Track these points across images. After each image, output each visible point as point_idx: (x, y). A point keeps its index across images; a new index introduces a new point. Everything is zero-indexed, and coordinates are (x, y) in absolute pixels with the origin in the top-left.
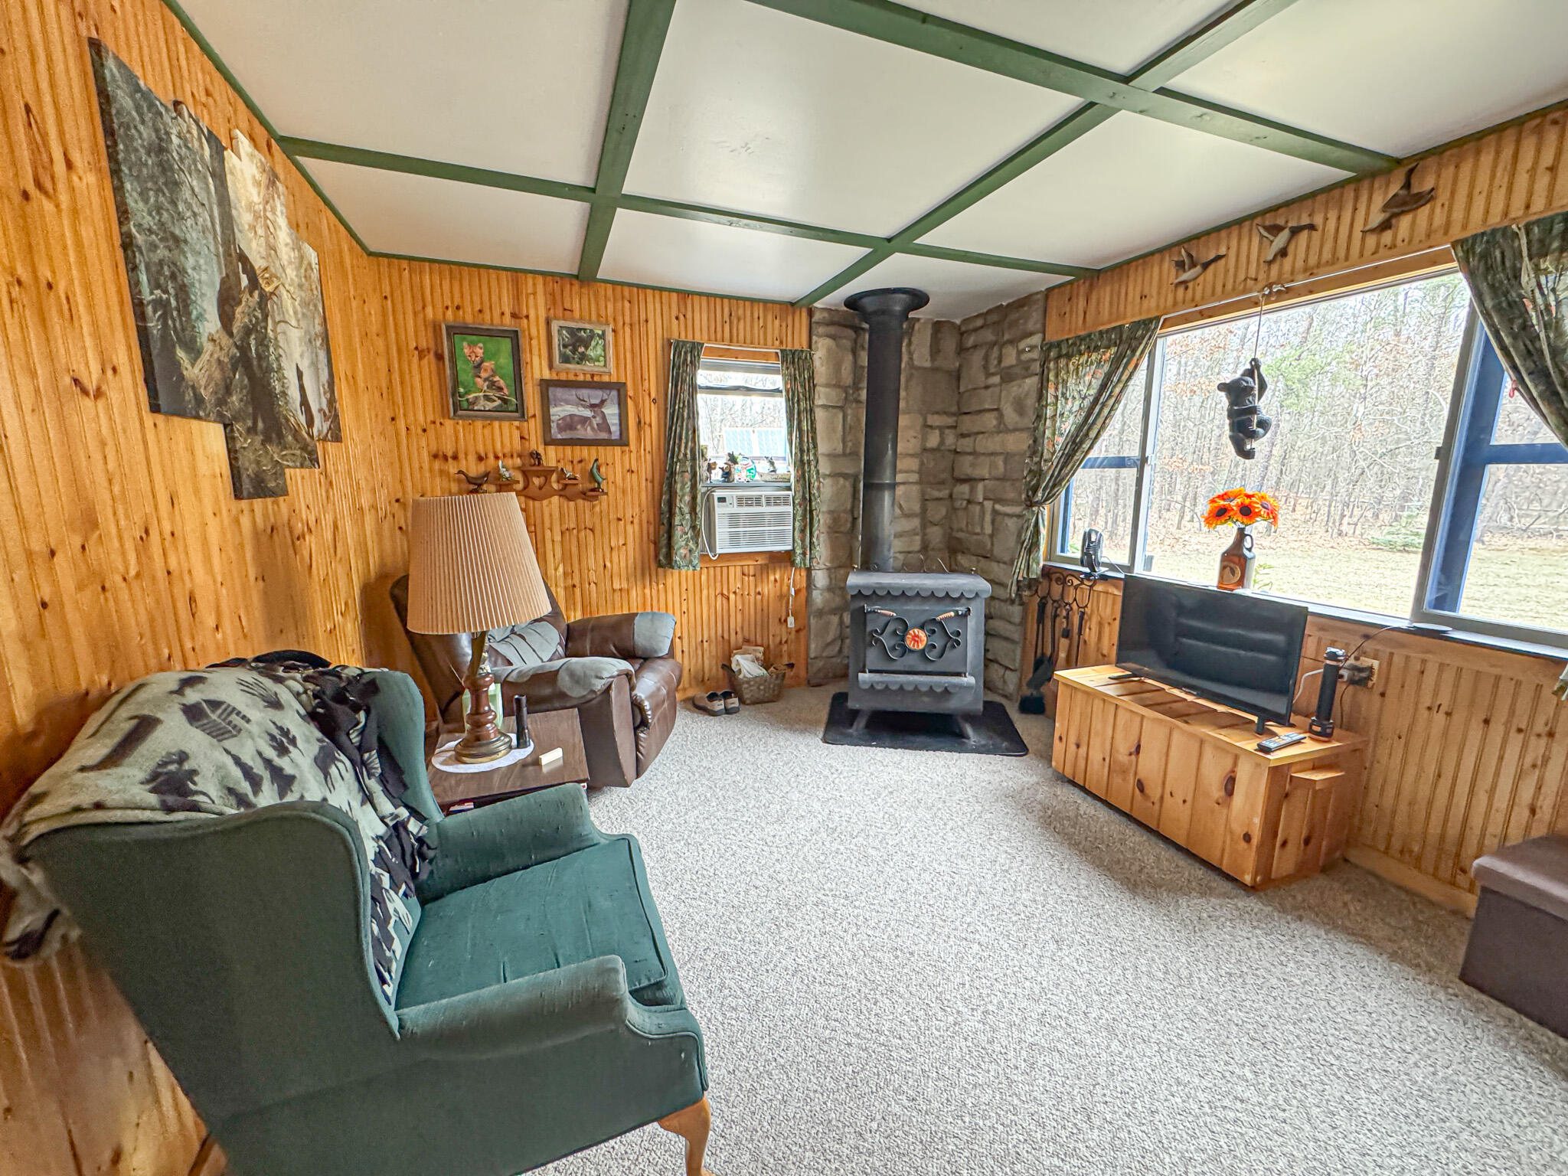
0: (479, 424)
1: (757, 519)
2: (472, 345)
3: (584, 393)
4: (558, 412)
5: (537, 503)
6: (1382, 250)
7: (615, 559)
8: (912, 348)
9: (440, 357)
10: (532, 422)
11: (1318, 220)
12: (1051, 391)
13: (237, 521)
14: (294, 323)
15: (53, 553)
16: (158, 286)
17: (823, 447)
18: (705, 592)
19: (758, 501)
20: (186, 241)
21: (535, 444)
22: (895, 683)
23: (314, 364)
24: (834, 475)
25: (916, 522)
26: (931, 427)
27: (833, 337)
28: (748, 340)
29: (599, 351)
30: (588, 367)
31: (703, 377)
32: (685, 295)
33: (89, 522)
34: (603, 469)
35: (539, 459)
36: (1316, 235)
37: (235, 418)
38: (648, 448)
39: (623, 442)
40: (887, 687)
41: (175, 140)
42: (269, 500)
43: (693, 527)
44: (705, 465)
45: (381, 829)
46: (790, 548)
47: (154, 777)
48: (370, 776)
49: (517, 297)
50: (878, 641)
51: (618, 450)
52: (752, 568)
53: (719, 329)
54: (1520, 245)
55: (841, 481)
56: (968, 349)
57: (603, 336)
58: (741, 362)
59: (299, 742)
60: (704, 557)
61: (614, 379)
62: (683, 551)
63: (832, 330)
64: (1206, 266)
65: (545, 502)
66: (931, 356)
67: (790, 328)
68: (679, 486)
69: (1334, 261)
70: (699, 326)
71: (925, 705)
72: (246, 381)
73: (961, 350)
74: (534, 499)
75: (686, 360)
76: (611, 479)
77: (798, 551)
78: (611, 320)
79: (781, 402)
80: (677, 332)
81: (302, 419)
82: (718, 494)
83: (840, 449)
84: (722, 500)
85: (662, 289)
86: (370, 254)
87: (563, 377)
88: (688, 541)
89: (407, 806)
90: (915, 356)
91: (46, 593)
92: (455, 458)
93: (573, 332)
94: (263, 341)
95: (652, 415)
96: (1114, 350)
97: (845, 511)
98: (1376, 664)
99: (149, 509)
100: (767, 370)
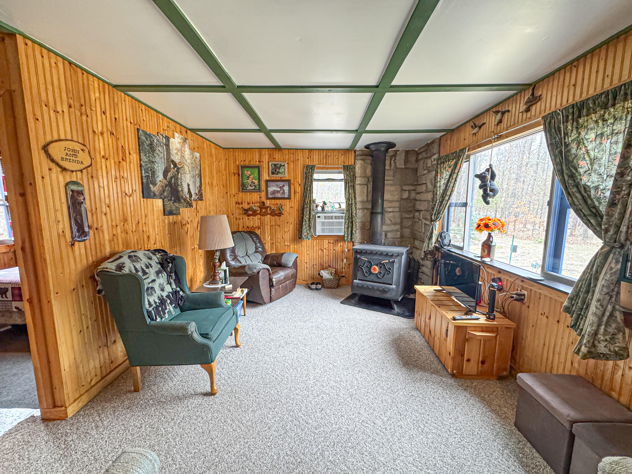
0: (249, 193)
1: (332, 224)
2: (247, 171)
3: (278, 183)
4: (271, 189)
5: (264, 217)
6: (527, 119)
7: (286, 236)
8: (396, 161)
9: (239, 175)
10: (263, 192)
11: (510, 109)
12: (439, 176)
13: (164, 221)
14: (188, 173)
15: (117, 226)
16: (147, 172)
17: (358, 199)
18: (315, 248)
19: (332, 218)
20: (155, 162)
21: (264, 199)
22: (366, 285)
23: (195, 182)
24: (363, 209)
25: (398, 227)
26: (405, 190)
27: (363, 160)
28: (332, 163)
29: (283, 170)
30: (280, 175)
31: (316, 176)
32: (310, 150)
33: (125, 220)
34: (283, 207)
35: (264, 204)
36: (510, 114)
37: (165, 198)
38: (297, 200)
39: (289, 198)
40: (363, 286)
41: (155, 141)
42: (175, 216)
43: (309, 226)
44: (315, 205)
45: (171, 290)
46: (343, 234)
47: (118, 265)
48: (172, 279)
49: (260, 156)
50: (361, 268)
51: (288, 200)
52: (332, 241)
53: (322, 161)
54: (560, 118)
55: (366, 211)
56: (419, 160)
57: (284, 166)
58: (329, 171)
59: (153, 267)
60: (312, 236)
61: (288, 179)
62: (305, 234)
63: (363, 157)
64: (480, 127)
65: (266, 217)
66: (405, 164)
67: (347, 158)
68: (305, 212)
69: (514, 124)
70: (315, 159)
71: (377, 295)
72: (170, 189)
73: (417, 161)
74: (262, 216)
75: (309, 171)
76: (285, 210)
77: (346, 236)
78: (287, 160)
79: (343, 183)
80: (308, 162)
81: (188, 196)
82: (319, 215)
83: (365, 199)
84: (319, 217)
85: (303, 149)
86: (223, 148)
87: (272, 179)
88: (307, 230)
89: (180, 288)
90: (397, 164)
91: (115, 233)
92: (242, 203)
93: (275, 165)
94: (177, 179)
95: (299, 189)
96: (454, 160)
97: (368, 222)
98: (526, 293)
99: (140, 218)
100: (339, 173)
